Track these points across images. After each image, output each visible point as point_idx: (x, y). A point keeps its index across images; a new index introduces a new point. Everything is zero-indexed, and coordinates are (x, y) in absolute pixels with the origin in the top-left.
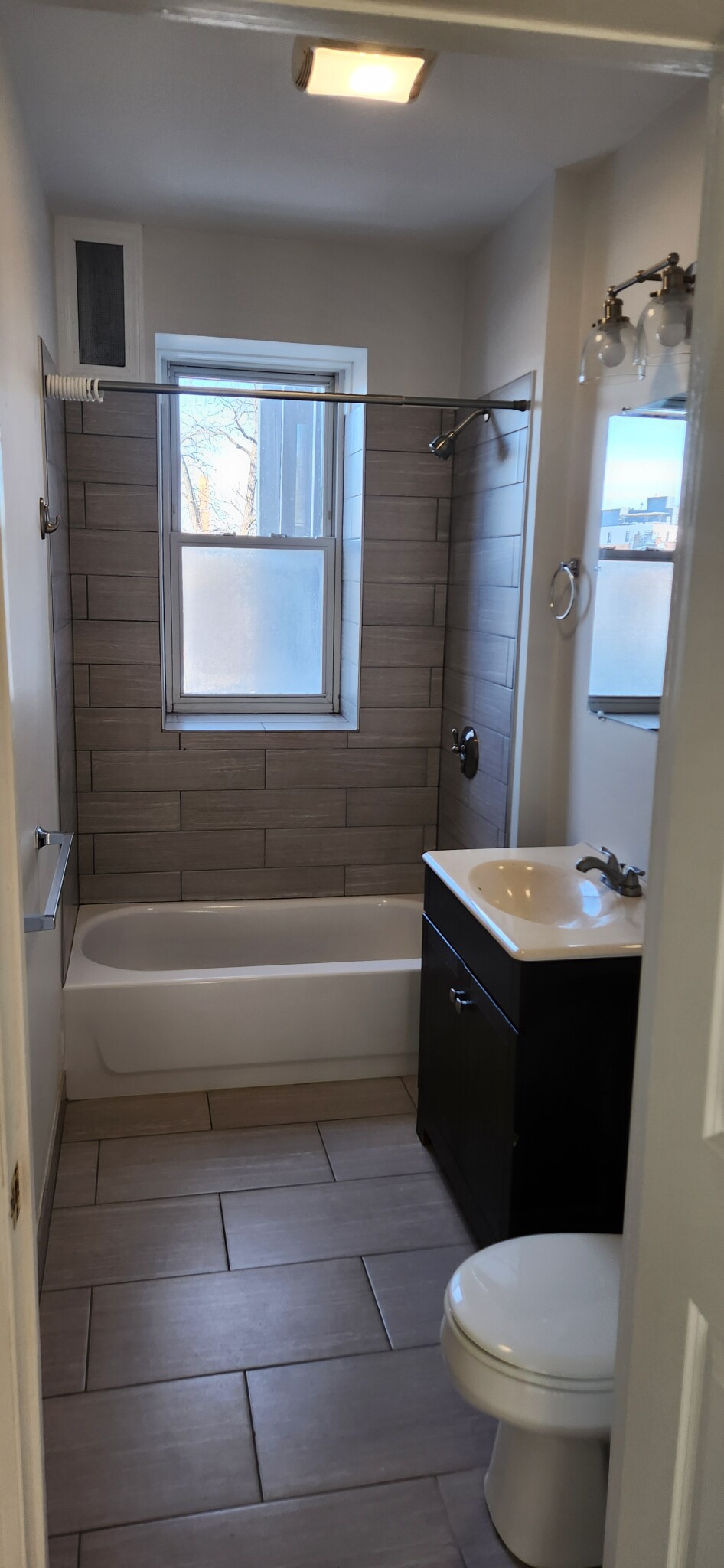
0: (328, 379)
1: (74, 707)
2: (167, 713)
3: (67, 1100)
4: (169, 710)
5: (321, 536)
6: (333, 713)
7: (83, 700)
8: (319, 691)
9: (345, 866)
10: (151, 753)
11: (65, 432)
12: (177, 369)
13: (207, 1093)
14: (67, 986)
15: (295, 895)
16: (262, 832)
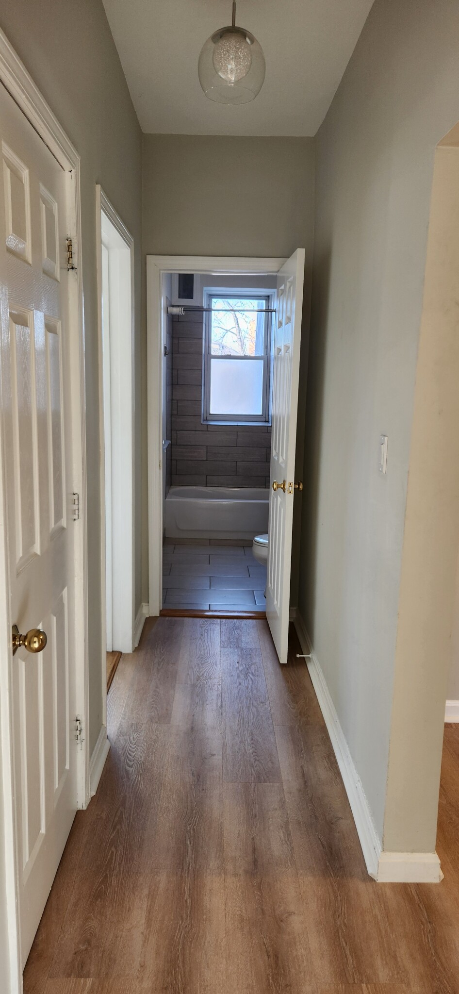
0: (266, 298)
1: (172, 415)
2: (204, 420)
3: (165, 537)
4: (205, 419)
5: (263, 355)
6: (266, 422)
7: (175, 412)
8: (261, 414)
9: (266, 477)
10: (197, 432)
11: (173, 321)
12: (212, 296)
13: (210, 539)
14: (167, 499)
15: (247, 486)
16: (235, 463)
